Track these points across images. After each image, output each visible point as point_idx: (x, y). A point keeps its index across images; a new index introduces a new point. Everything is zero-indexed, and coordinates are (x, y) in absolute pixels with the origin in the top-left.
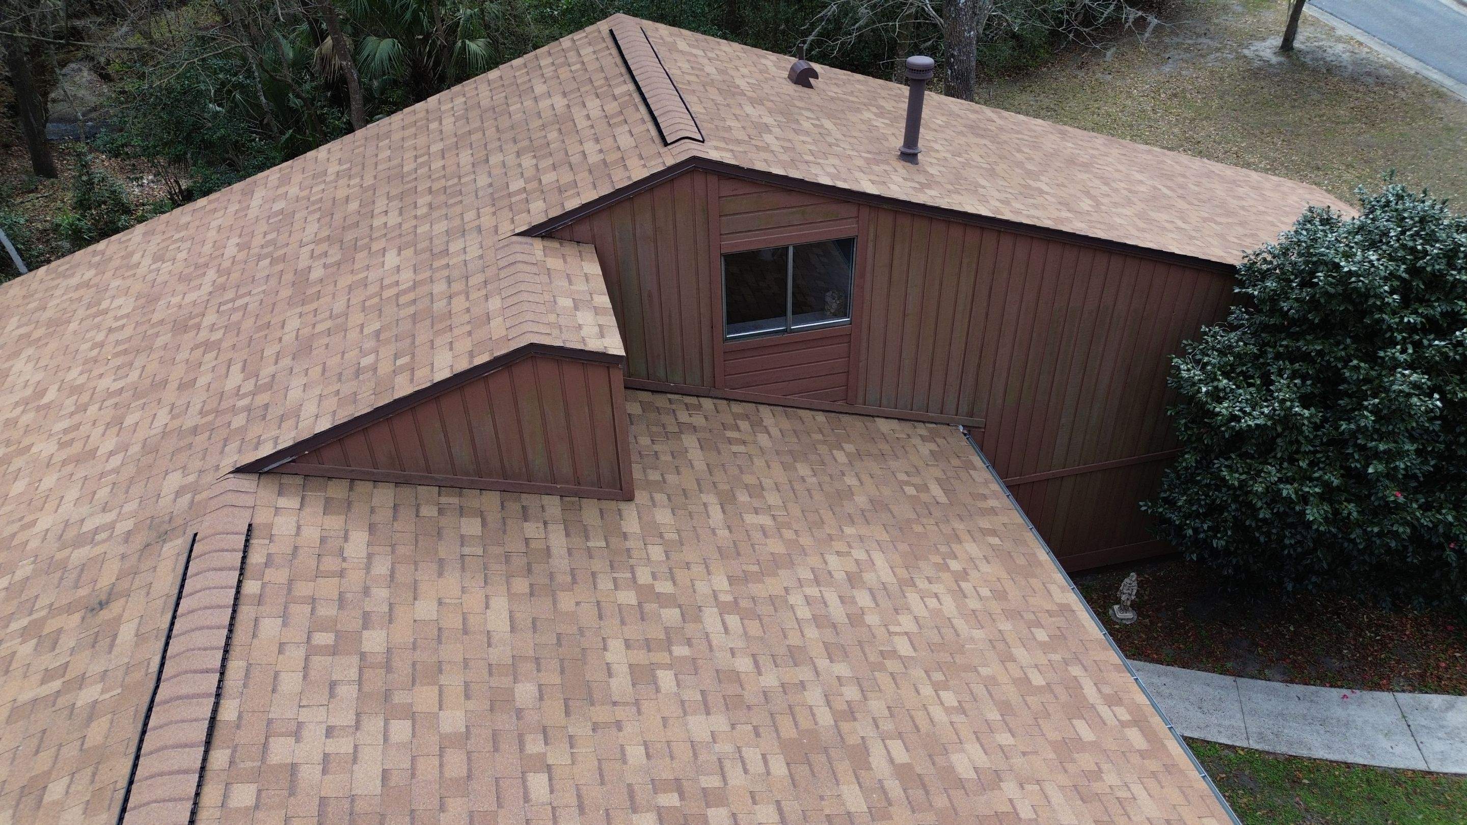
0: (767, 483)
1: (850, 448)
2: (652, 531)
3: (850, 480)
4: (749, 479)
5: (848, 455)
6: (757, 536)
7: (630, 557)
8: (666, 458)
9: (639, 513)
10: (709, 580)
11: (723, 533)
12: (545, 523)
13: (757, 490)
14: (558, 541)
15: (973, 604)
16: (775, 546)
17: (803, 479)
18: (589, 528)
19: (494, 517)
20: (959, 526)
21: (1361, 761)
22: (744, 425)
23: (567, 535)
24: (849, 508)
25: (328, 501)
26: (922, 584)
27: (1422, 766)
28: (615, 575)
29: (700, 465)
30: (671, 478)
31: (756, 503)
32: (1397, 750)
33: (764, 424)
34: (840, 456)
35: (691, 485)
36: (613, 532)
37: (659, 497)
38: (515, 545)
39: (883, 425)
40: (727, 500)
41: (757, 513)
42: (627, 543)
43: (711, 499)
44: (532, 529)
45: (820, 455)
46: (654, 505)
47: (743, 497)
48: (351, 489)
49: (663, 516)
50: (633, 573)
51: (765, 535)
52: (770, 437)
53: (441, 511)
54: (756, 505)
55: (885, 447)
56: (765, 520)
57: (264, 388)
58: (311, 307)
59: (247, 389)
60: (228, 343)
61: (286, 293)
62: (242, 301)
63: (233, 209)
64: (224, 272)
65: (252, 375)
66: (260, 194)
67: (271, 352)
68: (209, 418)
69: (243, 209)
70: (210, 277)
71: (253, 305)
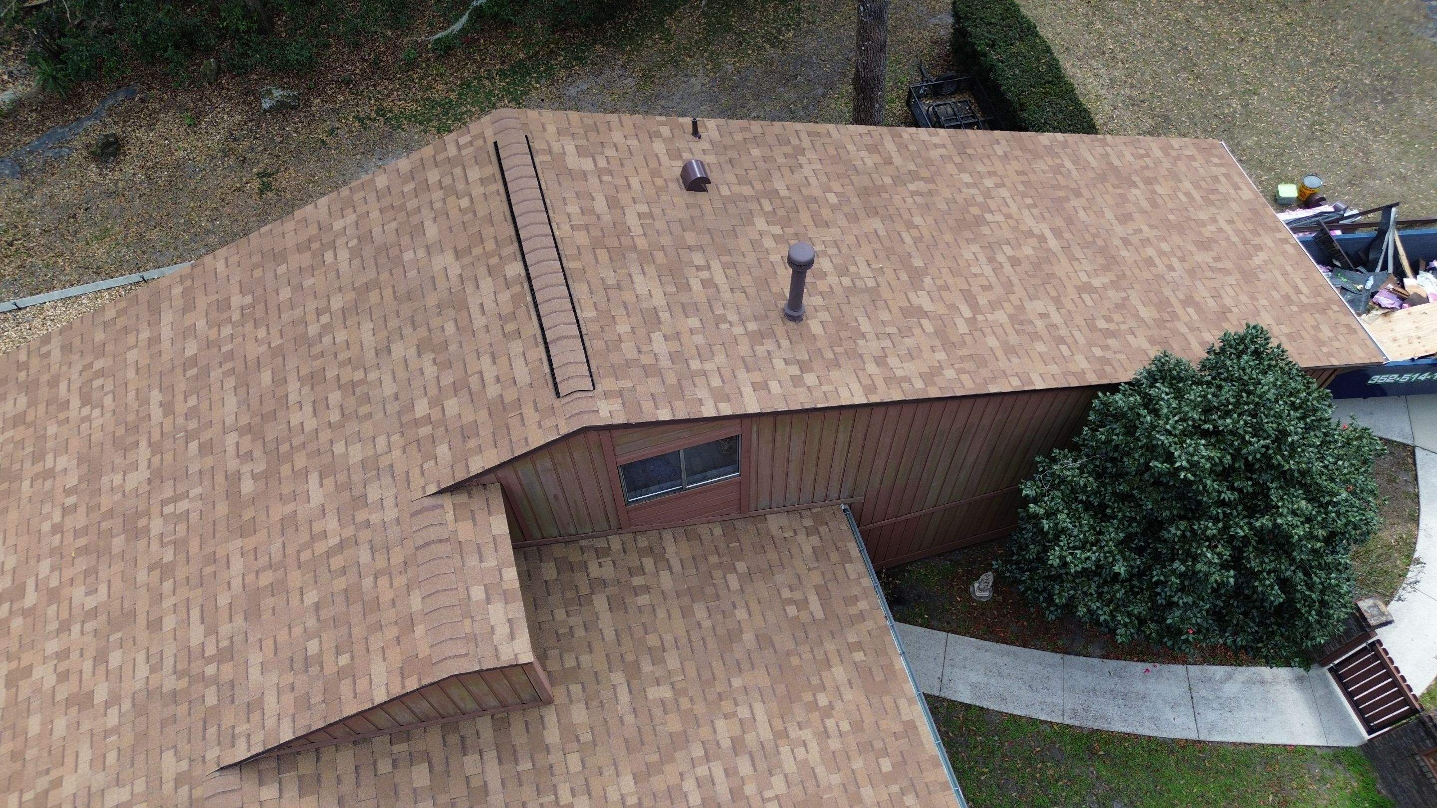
0: (668, 638)
1: (741, 566)
2: (570, 734)
3: (741, 614)
4: (652, 640)
5: (740, 577)
6: (658, 712)
7: (553, 775)
8: (580, 633)
9: (558, 717)
10: (619, 783)
11: (630, 719)
12: (481, 752)
13: (657, 655)
14: (493, 774)
15: (835, 744)
16: (674, 724)
17: (699, 624)
18: (518, 748)
19: (438, 757)
20: (830, 647)
21: (1147, 733)
22: (648, 563)
23: (500, 762)
24: (739, 653)
25: (301, 778)
26: (794, 733)
27: (1193, 736)
28: (542, 800)
29: (609, 634)
30: (585, 659)
31: (660, 672)
32: (1178, 722)
33: (667, 556)
34: (733, 581)
35: (602, 666)
36: (540, 747)
37: (576, 688)
38: (458, 789)
39: (775, 523)
40: (633, 672)
41: (658, 685)
42: (550, 757)
43: (618, 678)
44: (471, 762)
45: (714, 585)
46: (571, 702)
47: (647, 667)
48: (318, 759)
49: (579, 714)
50: (556, 794)
51: (666, 712)
52: (672, 573)
53: (395, 764)
54: (657, 674)
55: (772, 555)
56: (664, 692)
57: (226, 655)
58: (250, 542)
59: (210, 651)
60: (181, 573)
61: (222, 508)
62: (183, 506)
63: (145, 335)
64: (156, 448)
65: (212, 630)
66: (167, 317)
67: (223, 600)
68: (183, 683)
69: (155, 340)
70: (144, 452)
71: (194, 516)
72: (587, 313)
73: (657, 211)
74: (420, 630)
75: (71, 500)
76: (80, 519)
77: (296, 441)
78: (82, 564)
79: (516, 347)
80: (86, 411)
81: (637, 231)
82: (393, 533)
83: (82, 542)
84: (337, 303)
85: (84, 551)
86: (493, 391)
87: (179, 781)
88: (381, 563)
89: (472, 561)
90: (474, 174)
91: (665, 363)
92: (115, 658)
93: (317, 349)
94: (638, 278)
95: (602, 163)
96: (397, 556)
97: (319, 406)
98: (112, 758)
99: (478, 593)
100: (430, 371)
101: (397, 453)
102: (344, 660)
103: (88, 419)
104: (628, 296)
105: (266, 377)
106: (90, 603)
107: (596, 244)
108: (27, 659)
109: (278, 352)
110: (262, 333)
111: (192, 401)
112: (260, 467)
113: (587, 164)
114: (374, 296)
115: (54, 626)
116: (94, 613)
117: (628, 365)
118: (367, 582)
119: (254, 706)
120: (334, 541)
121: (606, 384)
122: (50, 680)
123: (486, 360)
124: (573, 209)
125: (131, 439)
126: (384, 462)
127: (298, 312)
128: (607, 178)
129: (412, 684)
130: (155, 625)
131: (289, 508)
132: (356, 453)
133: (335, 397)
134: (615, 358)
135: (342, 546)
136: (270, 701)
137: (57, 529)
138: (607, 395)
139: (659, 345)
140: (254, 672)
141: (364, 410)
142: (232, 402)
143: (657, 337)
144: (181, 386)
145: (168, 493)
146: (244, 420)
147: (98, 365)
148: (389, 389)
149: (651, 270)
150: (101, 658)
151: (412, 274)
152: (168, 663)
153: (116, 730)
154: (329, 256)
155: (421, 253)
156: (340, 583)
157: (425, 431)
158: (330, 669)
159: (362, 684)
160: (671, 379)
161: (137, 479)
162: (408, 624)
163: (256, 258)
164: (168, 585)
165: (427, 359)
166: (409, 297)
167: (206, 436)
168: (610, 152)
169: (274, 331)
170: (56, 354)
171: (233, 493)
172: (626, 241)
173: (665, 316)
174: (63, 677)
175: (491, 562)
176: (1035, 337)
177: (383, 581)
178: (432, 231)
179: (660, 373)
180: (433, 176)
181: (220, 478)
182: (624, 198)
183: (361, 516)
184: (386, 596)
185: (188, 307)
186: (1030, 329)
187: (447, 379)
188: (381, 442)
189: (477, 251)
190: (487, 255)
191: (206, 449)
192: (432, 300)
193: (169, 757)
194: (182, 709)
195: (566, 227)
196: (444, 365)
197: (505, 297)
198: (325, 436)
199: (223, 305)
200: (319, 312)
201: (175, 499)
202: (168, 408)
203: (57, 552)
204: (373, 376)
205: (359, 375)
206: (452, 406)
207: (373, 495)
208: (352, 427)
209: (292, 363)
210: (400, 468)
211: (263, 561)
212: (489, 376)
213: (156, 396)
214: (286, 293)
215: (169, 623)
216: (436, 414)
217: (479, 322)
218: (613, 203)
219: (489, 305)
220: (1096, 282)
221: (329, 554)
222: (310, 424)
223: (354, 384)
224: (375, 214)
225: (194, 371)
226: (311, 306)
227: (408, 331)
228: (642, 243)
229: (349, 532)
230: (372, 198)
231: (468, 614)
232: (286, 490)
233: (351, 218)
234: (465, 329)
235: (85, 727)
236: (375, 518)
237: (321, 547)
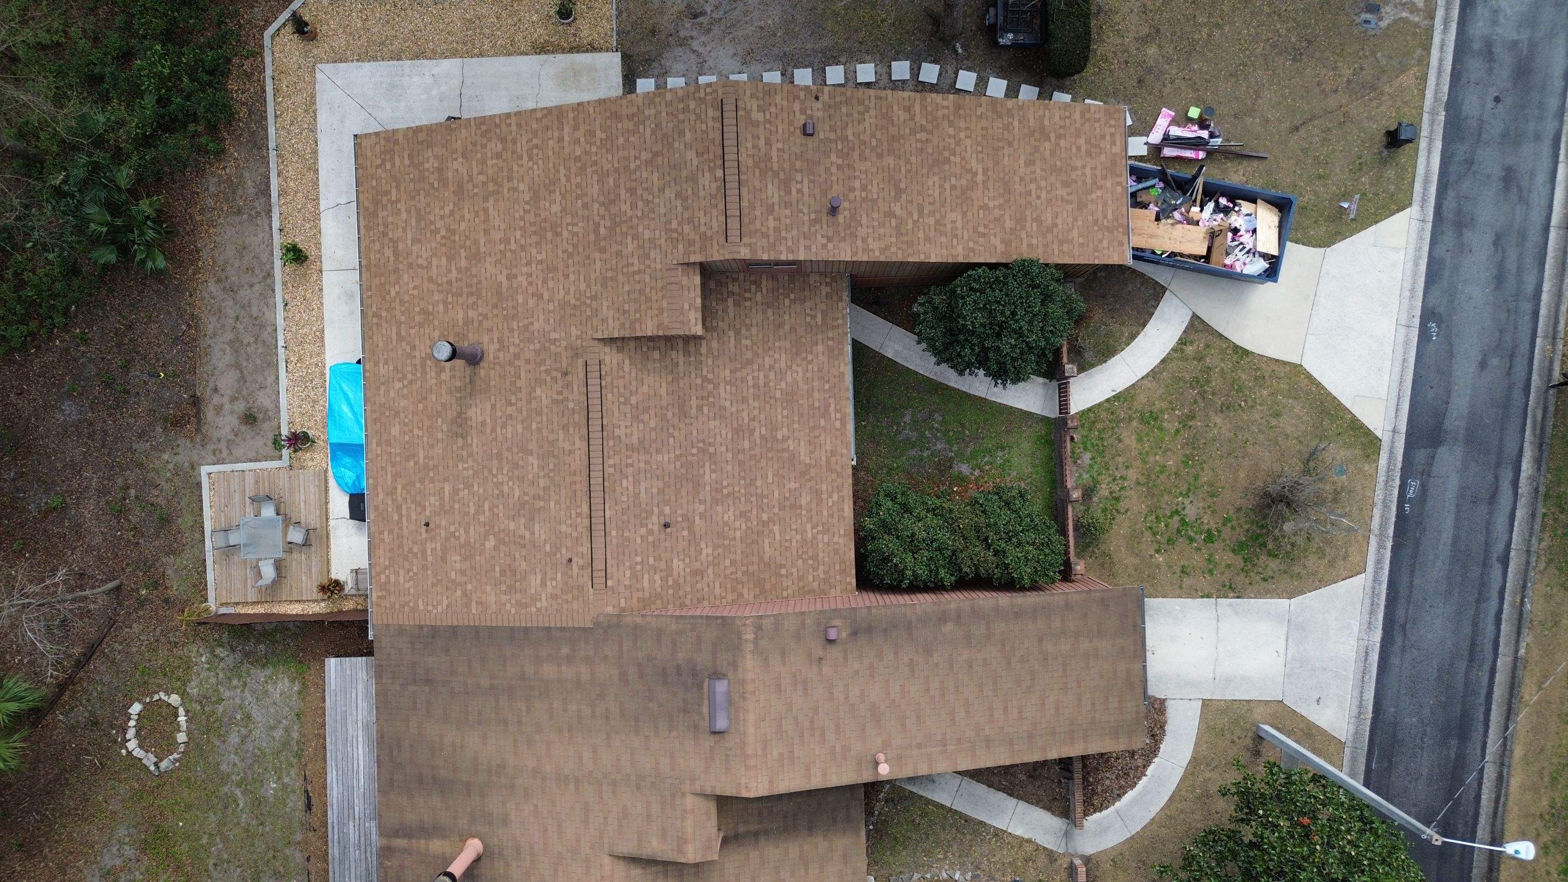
57: (594, 298)
58: (604, 256)
59: (588, 294)
60: (576, 258)
61: (592, 237)
62: (576, 229)
63: (556, 134)
64: (563, 196)
65: (589, 286)
66: (567, 129)
67: (593, 276)
68: (578, 303)
69: (561, 140)
70: (558, 198)
71: (581, 235)
72: (745, 204)
73: (786, 147)
74: (665, 314)
75: (527, 207)
76: (531, 218)
77: (624, 219)
78: (534, 239)
79: (715, 212)
80: (530, 164)
81: (775, 159)
82: (659, 274)
83: (533, 229)
84: (644, 156)
85: (535, 233)
86: (703, 228)
87: (577, 337)
88: (653, 284)
89: (686, 293)
90: (711, 113)
91: (771, 232)
92: (551, 284)
93: (633, 177)
94: (770, 186)
95: (768, 116)
96: (660, 284)
97: (634, 206)
98: (552, 321)
99: (686, 306)
100: (680, 209)
101: (663, 241)
102: (638, 316)
103: (531, 168)
104: (763, 196)
105: (611, 180)
106: (539, 257)
107: (756, 165)
108: (514, 271)
109: (616, 170)
110: (610, 158)
111: (579, 180)
112: (608, 224)
113: (760, 117)
114: (660, 159)
115: (524, 261)
116: (541, 262)
117: (756, 231)
118: (648, 290)
119: (604, 321)
120: (636, 268)
121: (746, 240)
122: (525, 284)
123: (702, 214)
124: (749, 145)
125: (552, 188)
126: (658, 242)
127: (626, 153)
128: (768, 126)
129: (661, 333)
130: (566, 276)
131: (619, 248)
132: (647, 234)
133: (640, 204)
134: (752, 228)
135: (639, 272)
136: (610, 320)
137: (522, 218)
138: (745, 245)
139: (771, 223)
140: (605, 308)
141: (651, 215)
142: (596, 188)
143: (771, 218)
144: (574, 170)
145: (569, 221)
146: (601, 199)
147: (535, 141)
148: (663, 210)
149: (776, 181)
150: (545, 281)
151: (677, 155)
152: (572, 293)
153: (553, 311)
154: (641, 127)
155: (682, 147)
156: (638, 287)
157: (675, 235)
158: (632, 317)
159: (643, 327)
160: (772, 241)
161: (556, 208)
162: (661, 311)
163: (608, 114)
164: (571, 262)
165: (679, 203)
166: (674, 167)
167: (585, 200)
168: (773, 109)
169: (615, 159)
170: (514, 127)
171: (596, 231)
172: (769, 165)
173: (776, 207)
174: (530, 284)
175: (692, 295)
176: (943, 233)
177: (654, 292)
178: (688, 136)
179: (768, 237)
180: (692, 105)
181: (591, 222)
182: (773, 138)
183: (647, 262)
184: (654, 298)
185: (576, 128)
186: (943, 229)
187: (686, 216)
188: (657, 232)
189: (706, 156)
190: (710, 161)
191: (585, 206)
192: (684, 174)
193: (573, 328)
194: (578, 313)
195: (744, 155)
196: (686, 208)
197: (714, 185)
198: (635, 221)
199: (592, 134)
200: (636, 158)
201: (573, 225)
202: (568, 179)
203: (523, 229)
204: (656, 201)
205: (650, 198)
206: (687, 228)
207: (653, 255)
208: (646, 222)
209: (622, 179)
210: (664, 248)
211: (608, 266)
212: (702, 222)
213: (562, 171)
214: (621, 140)
215: (572, 277)
216: (680, 230)
217: (702, 194)
218: (768, 143)
219: (707, 187)
220: (991, 204)
221: (634, 273)
222: (629, 213)
223: (648, 202)
224: (664, 114)
225: (578, 164)
226: (632, 153)
227: (672, 184)
228: (775, 167)
229: (642, 267)
230: (663, 104)
231: (682, 313)
232: (619, 239)
233: (653, 111)
234: (696, 194)
235: (541, 306)
236: (653, 265)
237: (631, 269)
